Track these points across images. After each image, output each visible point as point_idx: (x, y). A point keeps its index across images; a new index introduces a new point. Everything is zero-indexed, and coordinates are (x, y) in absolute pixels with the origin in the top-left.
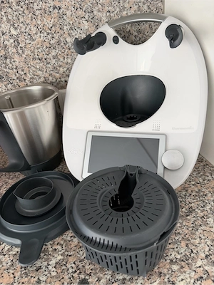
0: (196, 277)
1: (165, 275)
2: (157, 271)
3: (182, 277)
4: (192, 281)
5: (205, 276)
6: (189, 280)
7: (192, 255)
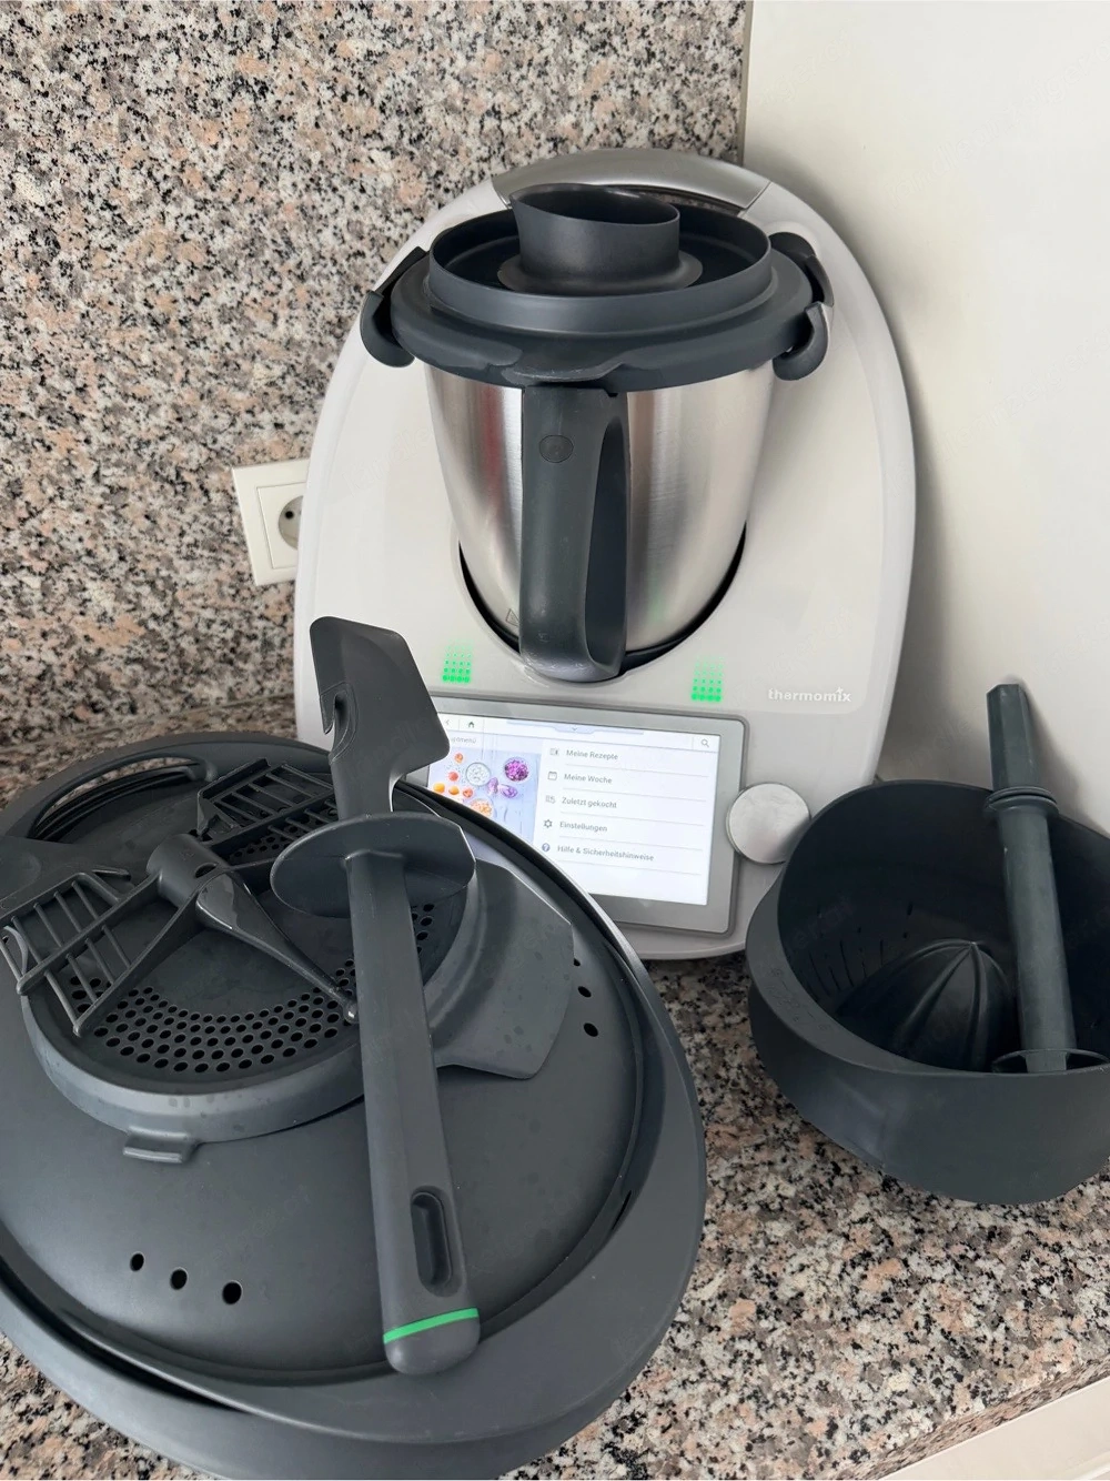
0: (849, 1254)
1: (743, 1256)
2: (714, 1245)
3: (802, 1258)
4: (837, 1268)
5: (878, 1251)
6: (824, 1267)
7: (838, 1182)
